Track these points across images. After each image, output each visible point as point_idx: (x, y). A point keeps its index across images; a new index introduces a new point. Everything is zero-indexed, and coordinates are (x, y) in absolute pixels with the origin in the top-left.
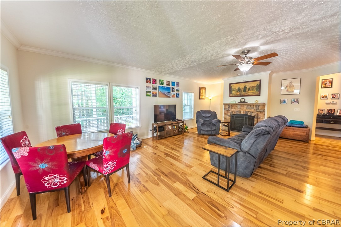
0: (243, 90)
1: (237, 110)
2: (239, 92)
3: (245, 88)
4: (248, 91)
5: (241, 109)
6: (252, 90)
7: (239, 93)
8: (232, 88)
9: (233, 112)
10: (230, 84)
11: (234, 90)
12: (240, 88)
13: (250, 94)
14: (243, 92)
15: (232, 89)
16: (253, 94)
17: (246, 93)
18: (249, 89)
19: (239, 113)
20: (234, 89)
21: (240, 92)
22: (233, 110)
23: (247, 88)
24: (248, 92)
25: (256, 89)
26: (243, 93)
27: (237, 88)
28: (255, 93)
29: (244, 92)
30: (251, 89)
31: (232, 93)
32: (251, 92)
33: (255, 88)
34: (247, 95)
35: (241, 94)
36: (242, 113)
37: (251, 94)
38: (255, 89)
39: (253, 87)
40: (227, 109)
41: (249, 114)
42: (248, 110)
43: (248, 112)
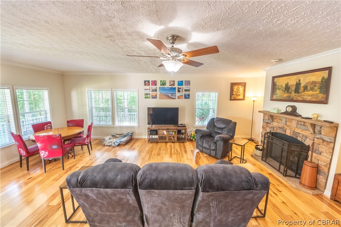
0: (294, 88)
1: (281, 125)
2: (286, 92)
3: (298, 85)
4: (304, 91)
5: (288, 126)
6: (312, 89)
7: (286, 95)
8: (276, 85)
9: (275, 129)
10: (274, 78)
11: (279, 89)
12: (289, 84)
13: (305, 97)
14: (293, 92)
15: (277, 87)
16: (313, 100)
17: (299, 96)
18: (305, 88)
19: (284, 133)
20: (280, 87)
21: (288, 93)
22: (275, 124)
23: (302, 85)
24: (303, 94)
25: (320, 88)
26: (293, 94)
27: (284, 86)
28: (317, 98)
29: (295, 93)
30: (309, 88)
31: (276, 94)
32: (307, 95)
33: (318, 85)
34: (300, 99)
35: (289, 97)
36: (288, 133)
37: (309, 98)
38: (316, 88)
39: (314, 83)
40: (267, 121)
41: (299, 139)
42: (299, 131)
43: (299, 133)
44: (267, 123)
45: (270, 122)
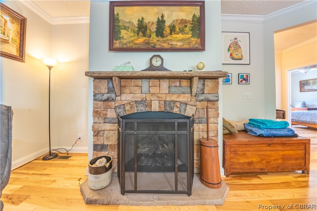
0: (154, 28)
1: (139, 97)
2: (141, 34)
3: (161, 23)
4: (171, 34)
5: (153, 94)
6: (182, 31)
7: (141, 40)
8: (118, 19)
9: (128, 108)
10: (113, 5)
11: (125, 28)
12: (146, 21)
13: (174, 43)
14: (154, 35)
15: (120, 24)
16: (185, 46)
17: (165, 42)
18: (173, 29)
19: (147, 109)
20: (127, 25)
21: (144, 35)
22: (126, 97)
23: (168, 23)
24: (169, 37)
25: (192, 30)
26: (154, 39)
27: (136, 23)
28: (189, 43)
29: (157, 36)
30: (177, 30)
31: (120, 38)
32: (177, 39)
33: (189, 25)
34: (166, 45)
35: (148, 43)
36: (155, 107)
37: (179, 44)
38: (187, 29)
39: (183, 22)
40: (105, 97)
41: (176, 110)
42: (174, 98)
43: (175, 102)
44: (107, 100)
45: (113, 96)
